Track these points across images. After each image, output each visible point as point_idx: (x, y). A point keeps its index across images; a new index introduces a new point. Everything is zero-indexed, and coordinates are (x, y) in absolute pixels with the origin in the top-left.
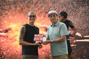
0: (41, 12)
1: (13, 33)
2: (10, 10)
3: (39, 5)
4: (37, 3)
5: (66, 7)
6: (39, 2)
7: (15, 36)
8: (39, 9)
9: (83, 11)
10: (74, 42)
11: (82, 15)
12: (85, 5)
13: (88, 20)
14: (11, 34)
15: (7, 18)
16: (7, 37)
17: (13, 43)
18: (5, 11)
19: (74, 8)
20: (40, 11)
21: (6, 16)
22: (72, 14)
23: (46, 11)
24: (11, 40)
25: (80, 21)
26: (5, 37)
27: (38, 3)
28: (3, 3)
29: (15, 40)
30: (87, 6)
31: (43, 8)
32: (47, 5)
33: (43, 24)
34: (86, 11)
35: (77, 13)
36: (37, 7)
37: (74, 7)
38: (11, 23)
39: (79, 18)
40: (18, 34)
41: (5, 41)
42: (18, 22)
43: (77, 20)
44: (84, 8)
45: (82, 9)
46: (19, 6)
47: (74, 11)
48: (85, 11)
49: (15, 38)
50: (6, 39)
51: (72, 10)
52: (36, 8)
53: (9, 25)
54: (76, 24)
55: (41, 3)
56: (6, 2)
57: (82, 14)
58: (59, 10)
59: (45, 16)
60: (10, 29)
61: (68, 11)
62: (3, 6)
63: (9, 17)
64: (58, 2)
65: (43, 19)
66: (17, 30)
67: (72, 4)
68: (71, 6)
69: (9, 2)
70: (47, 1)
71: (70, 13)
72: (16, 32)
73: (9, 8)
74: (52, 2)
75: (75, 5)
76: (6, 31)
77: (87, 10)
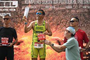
0: (53, 24)
1: (25, 46)
2: (22, 23)
3: (51, 17)
4: (48, 15)
6: (51, 14)
7: (27, 49)
8: (50, 21)
10: (87, 53)
14: (23, 46)
15: (19, 30)
16: (19, 49)
17: (25, 55)
18: (17, 24)
20: (51, 23)
21: (18, 28)
22: (84, 26)
23: (58, 23)
24: (23, 53)
26: (18, 50)
27: (50, 16)
28: (15, 15)
29: (27, 53)
31: (55, 20)
32: (59, 16)
33: (55, 36)
35: (89, 25)
36: (49, 19)
37: (86, 18)
38: (23, 36)
40: (30, 47)
41: (17, 54)
42: (30, 35)
43: (89, 31)
46: (30, 18)
47: (86, 23)
49: (27, 51)
50: (18, 52)
51: (84, 22)
52: (47, 20)
53: (21, 37)
54: (88, 35)
55: (52, 15)
56: (18, 14)
59: (56, 28)
60: (22, 42)
62: (15, 19)
63: (21, 30)
64: (70, 13)
65: (55, 31)
66: (29, 43)
67: (84, 15)
68: (82, 17)
69: (21, 15)
70: (59, 13)
71: (81, 25)
72: (28, 44)
73: (21, 20)
74: (64, 14)
75: (87, 16)
76: (19, 44)
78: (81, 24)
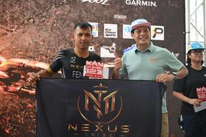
5: (20, 5)
9: (57, 16)
11: (55, 25)
12: (63, 3)
13: (68, 35)
19: (37, 7)
22: (34, 22)
25: (52, 38)
30: (67, 4)
34: (64, 17)
35: (44, 21)
37: (38, 5)
39: (49, 31)
43: (45, 35)
44: (60, 8)
45: (56, 12)
47: (37, 16)
48: (63, 15)
51: (34, 13)
54: (42, 43)
57: (54, 23)
58: (4, 11)
61: (25, 14)
68: (31, 3)
71: (28, 20)
75: (41, 2)
77: (66, 13)
78: (28, 17)
